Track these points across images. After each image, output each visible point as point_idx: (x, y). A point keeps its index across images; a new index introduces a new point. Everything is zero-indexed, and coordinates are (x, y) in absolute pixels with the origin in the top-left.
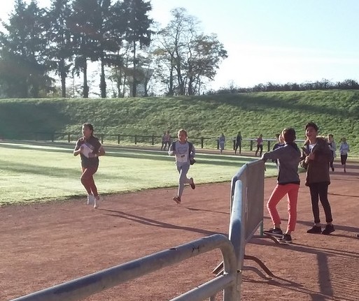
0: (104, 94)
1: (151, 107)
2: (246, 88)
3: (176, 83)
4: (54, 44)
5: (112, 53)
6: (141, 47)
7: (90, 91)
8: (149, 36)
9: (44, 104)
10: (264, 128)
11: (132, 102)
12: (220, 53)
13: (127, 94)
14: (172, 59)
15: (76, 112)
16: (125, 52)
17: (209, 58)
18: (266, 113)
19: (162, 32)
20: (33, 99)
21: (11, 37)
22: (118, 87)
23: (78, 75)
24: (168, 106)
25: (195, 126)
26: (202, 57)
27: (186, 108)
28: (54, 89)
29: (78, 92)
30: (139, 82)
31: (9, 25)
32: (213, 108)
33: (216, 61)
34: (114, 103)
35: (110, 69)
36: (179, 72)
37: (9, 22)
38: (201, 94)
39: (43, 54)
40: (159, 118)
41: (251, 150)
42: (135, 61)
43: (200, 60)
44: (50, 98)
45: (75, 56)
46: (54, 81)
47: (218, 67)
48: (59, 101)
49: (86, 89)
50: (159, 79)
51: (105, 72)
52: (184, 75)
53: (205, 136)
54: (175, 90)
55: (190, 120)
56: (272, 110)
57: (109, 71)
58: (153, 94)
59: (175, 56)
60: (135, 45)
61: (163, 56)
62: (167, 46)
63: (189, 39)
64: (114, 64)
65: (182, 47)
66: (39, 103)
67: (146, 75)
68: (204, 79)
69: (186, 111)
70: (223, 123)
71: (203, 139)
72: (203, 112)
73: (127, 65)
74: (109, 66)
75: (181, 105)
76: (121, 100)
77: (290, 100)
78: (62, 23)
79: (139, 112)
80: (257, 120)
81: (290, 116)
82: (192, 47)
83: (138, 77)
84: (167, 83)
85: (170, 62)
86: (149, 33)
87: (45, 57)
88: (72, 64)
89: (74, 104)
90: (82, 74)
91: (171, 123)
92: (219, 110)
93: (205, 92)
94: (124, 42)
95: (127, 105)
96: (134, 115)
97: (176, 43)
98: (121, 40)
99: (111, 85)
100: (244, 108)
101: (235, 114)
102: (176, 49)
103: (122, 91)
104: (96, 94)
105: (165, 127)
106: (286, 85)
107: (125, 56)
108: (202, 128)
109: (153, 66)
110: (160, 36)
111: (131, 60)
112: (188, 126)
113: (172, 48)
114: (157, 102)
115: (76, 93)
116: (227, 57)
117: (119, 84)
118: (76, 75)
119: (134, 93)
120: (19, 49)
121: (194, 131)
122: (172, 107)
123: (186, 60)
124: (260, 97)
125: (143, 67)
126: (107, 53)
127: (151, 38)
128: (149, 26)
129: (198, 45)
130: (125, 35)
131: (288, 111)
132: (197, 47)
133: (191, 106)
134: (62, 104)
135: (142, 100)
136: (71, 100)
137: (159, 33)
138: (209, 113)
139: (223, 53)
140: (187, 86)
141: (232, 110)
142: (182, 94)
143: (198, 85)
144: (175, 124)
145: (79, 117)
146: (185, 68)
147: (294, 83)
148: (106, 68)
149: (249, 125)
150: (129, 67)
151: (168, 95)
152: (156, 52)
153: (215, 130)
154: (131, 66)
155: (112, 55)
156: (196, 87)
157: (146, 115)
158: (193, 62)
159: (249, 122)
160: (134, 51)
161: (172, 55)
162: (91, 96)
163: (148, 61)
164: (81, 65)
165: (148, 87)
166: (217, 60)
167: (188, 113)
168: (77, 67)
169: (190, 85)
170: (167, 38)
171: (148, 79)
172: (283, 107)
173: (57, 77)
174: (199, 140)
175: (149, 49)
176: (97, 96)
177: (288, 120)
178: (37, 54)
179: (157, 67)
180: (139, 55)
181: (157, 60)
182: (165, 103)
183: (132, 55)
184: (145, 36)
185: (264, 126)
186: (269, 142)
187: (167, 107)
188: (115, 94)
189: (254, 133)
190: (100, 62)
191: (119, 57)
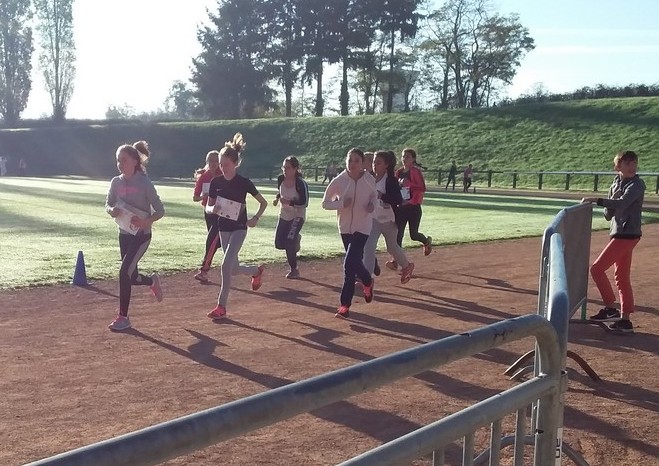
0: (345, 109)
1: (414, 127)
2: (563, 93)
3: (452, 90)
4: (278, 42)
5: (360, 50)
6: (402, 40)
7: (326, 106)
8: (415, 22)
9: (260, 126)
10: (589, 155)
11: (386, 120)
12: (522, 42)
13: (378, 109)
14: (448, 55)
15: (304, 136)
16: (378, 47)
17: (505, 50)
18: (593, 133)
19: (435, 15)
20: (246, 121)
21: (220, 34)
22: (366, 98)
23: (310, 84)
24: (439, 124)
25: (480, 153)
26: (494, 49)
27: (466, 127)
28: (275, 106)
29: (309, 108)
30: (397, 91)
31: (218, 16)
32: (508, 126)
33: (516, 55)
34: (358, 123)
35: (355, 73)
36: (458, 74)
37: (218, 12)
38: (491, 105)
39: (263, 56)
40: (424, 142)
41: (567, 188)
42: (393, 59)
43: (491, 54)
44: (269, 118)
45: (306, 56)
46: (276, 93)
47: (518, 64)
48: (282, 121)
49: (320, 103)
50: (428, 86)
51: (349, 78)
52: (465, 77)
53: (494, 169)
54: (452, 101)
55: (472, 144)
56: (604, 127)
57: (353, 75)
58: (417, 107)
59: (454, 50)
60: (394, 36)
61: (434, 51)
62: (442, 35)
63: (476, 24)
64: (362, 66)
65: (464, 36)
66: (253, 126)
67: (408, 80)
68: (496, 82)
69: (466, 131)
70: (524, 149)
71: (490, 173)
72: (492, 132)
73: (380, 66)
74: (355, 69)
75: (460, 123)
76: (370, 118)
77: (633, 111)
78: (290, 10)
79: (395, 134)
80: (578, 142)
81: (633, 135)
82: (479, 35)
83: (396, 83)
84: (438, 91)
85: (444, 60)
86: (416, 17)
87: (265, 60)
88: (302, 68)
89: (301, 125)
90: (315, 82)
91: (443, 150)
92: (518, 128)
93: (497, 101)
94: (378, 32)
95: (378, 125)
96: (388, 139)
97: (455, 31)
98: (374, 29)
99: (356, 97)
100: (559, 125)
101: (544, 134)
102: (455, 40)
103: (371, 105)
104: (334, 110)
105: (434, 156)
106: (627, 88)
107: (378, 54)
108: (491, 157)
109: (419, 66)
110: (432, 22)
111: (386, 59)
112: (469, 154)
113: (448, 38)
114: (423, 119)
115: (305, 110)
116: (533, 48)
117: (368, 94)
118: (306, 85)
119: (389, 107)
120: (230, 51)
121: (477, 161)
122: (446, 126)
123: (470, 55)
124: (584, 107)
125: (404, 68)
126: (353, 50)
127: (418, 25)
128: (415, 8)
129: (489, 32)
130: (379, 23)
131: (629, 128)
132: (487, 34)
133: (475, 124)
134: (286, 126)
135: (400, 117)
136: (299, 120)
137: (431, 16)
138: (502, 134)
139: (528, 43)
140: (470, 94)
141: (539, 128)
142: (462, 106)
143: (486, 93)
144: (448, 151)
145: (308, 145)
146: (466, 66)
147: (640, 84)
148: (350, 72)
149: (565, 151)
150: (384, 68)
151: (439, 108)
152: (425, 46)
153: (511, 159)
154: (386, 67)
155: (360, 53)
156: (483, 95)
157: (406, 139)
158: (481, 58)
159: (566, 146)
160: (391, 46)
161: (448, 49)
162: (327, 113)
163: (413, 59)
164: (315, 70)
165: (410, 97)
166: (518, 53)
167: (469, 135)
168: (308, 73)
169: (474, 92)
170: (441, 23)
171: (410, 86)
172: (621, 122)
173: (280, 88)
174: (484, 175)
175: (413, 42)
176: (336, 113)
177: (629, 142)
178: (254, 56)
179: (425, 67)
180: (398, 51)
181: (426, 57)
182: (436, 121)
183: (388, 51)
184: (410, 22)
185: (590, 151)
186: (597, 176)
187: (438, 126)
188: (361, 109)
189: (572, 163)
190: (342, 64)
191: (370, 55)
